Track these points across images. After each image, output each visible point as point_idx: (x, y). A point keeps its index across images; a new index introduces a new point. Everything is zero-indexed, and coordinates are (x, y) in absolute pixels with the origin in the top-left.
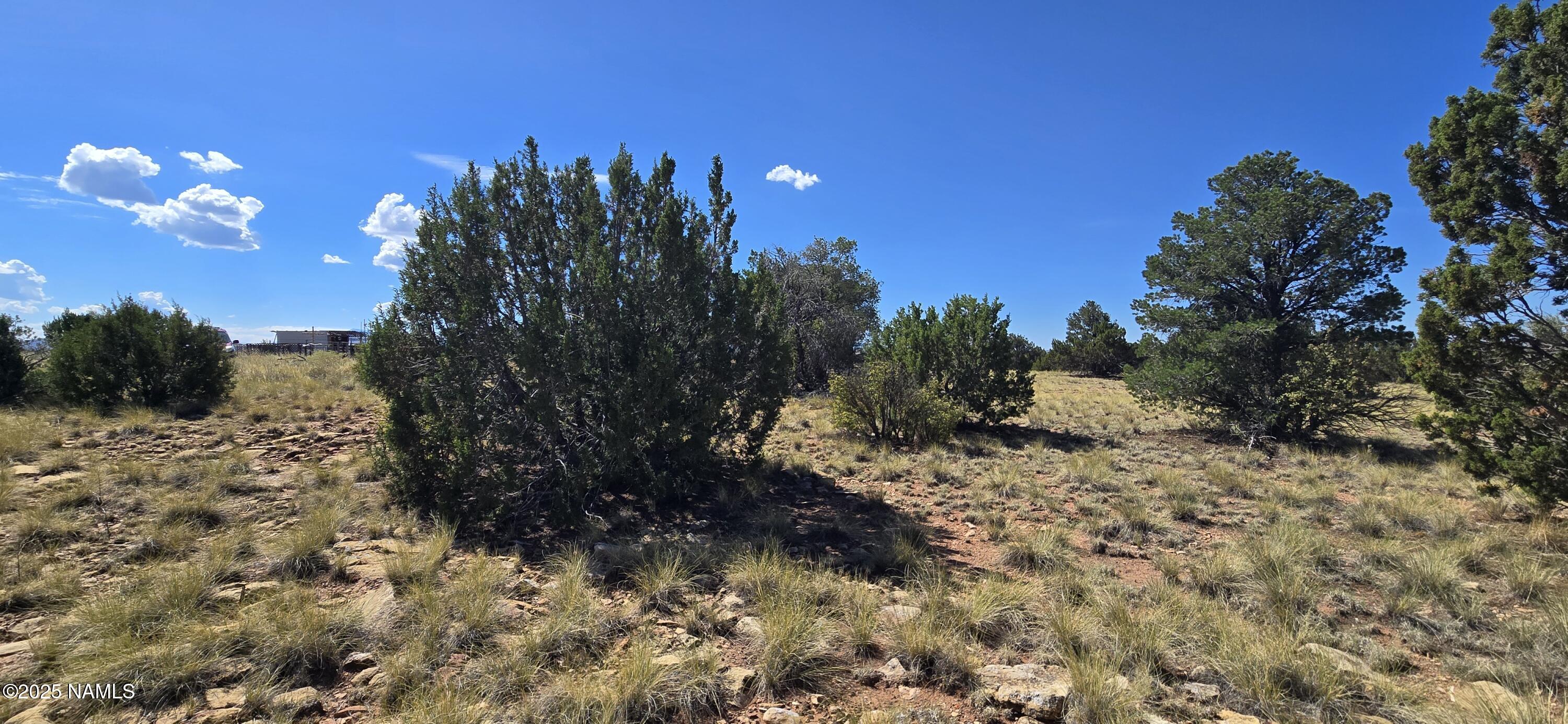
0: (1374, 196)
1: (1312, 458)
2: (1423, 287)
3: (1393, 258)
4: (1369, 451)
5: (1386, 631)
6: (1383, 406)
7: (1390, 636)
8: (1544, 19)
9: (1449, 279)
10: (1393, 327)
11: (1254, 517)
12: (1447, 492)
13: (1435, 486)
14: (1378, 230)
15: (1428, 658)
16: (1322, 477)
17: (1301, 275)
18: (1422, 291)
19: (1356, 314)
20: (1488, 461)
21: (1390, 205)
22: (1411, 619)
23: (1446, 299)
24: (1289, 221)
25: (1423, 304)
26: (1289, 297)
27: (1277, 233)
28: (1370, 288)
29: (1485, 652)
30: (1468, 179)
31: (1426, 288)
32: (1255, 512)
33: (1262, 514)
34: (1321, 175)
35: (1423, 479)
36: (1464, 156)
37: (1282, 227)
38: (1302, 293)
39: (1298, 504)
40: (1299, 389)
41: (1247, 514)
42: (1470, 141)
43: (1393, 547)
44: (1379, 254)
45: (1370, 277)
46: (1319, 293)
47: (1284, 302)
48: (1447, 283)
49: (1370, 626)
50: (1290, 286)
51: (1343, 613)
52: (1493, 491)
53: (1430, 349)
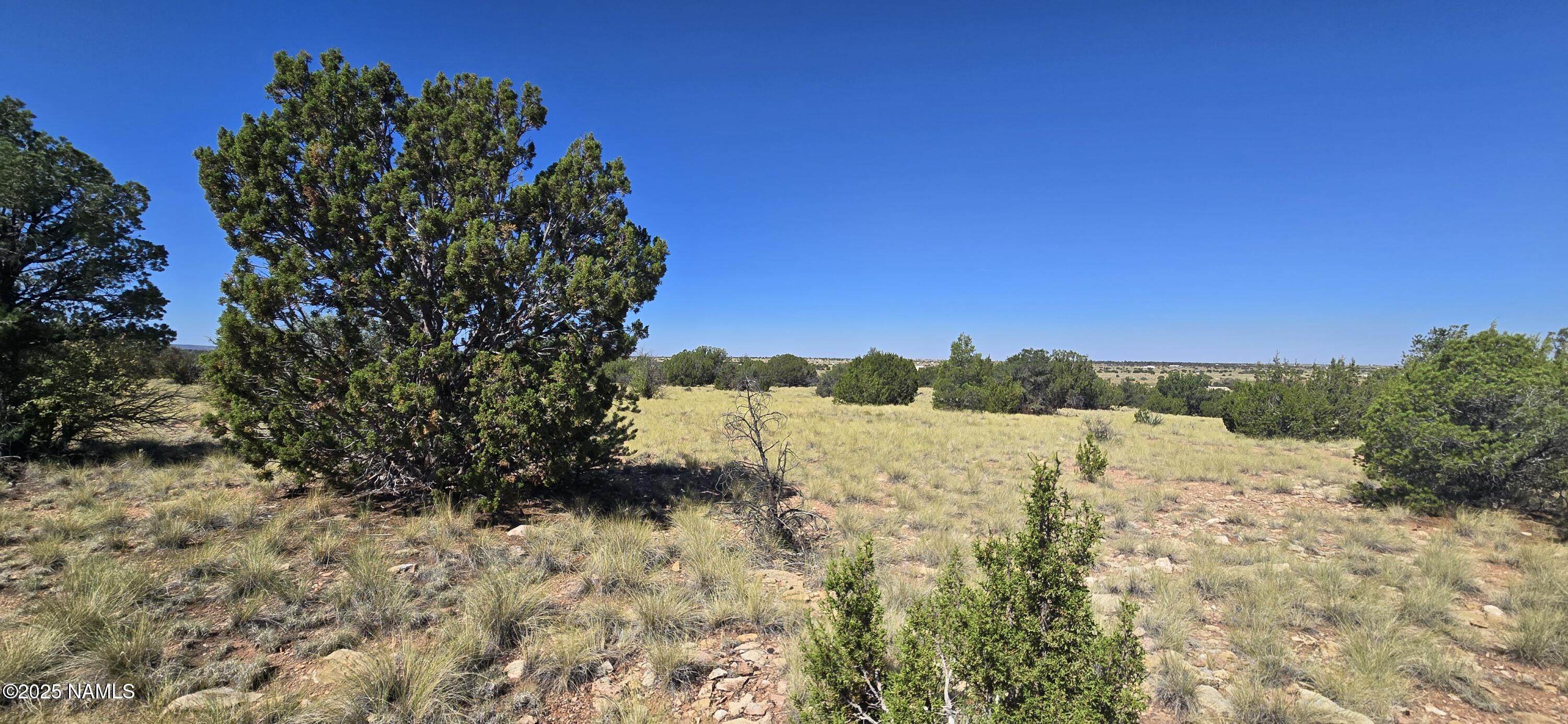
0: (130, 184)
1: (75, 474)
2: (225, 292)
3: (155, 256)
4: (140, 455)
5: (238, 644)
6: (149, 406)
7: (242, 647)
8: (317, 80)
9: (251, 287)
10: (156, 325)
11: (24, 568)
12: (224, 484)
13: (212, 480)
14: (137, 223)
15: (281, 653)
16: (95, 495)
17: (44, 257)
18: (224, 295)
19: (114, 308)
20: (265, 450)
21: (148, 198)
22: (257, 622)
23: (248, 306)
24: (28, 189)
25: (225, 307)
26: (25, 282)
27: (10, 198)
28: (131, 284)
29: (321, 624)
30: (257, 196)
31: (227, 292)
32: (25, 559)
33: (36, 561)
34: (68, 143)
35: (199, 474)
36: (256, 173)
37: (18, 193)
38: (44, 278)
39: (82, 535)
40: (51, 394)
41: (13, 567)
42: (262, 162)
43: (212, 554)
44: (140, 250)
45: (129, 272)
46: (69, 280)
47: (18, 288)
48: (249, 290)
49: (223, 647)
50: (26, 268)
51: (190, 646)
52: (268, 476)
53: (234, 353)
